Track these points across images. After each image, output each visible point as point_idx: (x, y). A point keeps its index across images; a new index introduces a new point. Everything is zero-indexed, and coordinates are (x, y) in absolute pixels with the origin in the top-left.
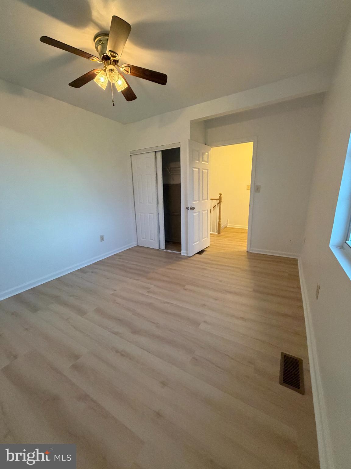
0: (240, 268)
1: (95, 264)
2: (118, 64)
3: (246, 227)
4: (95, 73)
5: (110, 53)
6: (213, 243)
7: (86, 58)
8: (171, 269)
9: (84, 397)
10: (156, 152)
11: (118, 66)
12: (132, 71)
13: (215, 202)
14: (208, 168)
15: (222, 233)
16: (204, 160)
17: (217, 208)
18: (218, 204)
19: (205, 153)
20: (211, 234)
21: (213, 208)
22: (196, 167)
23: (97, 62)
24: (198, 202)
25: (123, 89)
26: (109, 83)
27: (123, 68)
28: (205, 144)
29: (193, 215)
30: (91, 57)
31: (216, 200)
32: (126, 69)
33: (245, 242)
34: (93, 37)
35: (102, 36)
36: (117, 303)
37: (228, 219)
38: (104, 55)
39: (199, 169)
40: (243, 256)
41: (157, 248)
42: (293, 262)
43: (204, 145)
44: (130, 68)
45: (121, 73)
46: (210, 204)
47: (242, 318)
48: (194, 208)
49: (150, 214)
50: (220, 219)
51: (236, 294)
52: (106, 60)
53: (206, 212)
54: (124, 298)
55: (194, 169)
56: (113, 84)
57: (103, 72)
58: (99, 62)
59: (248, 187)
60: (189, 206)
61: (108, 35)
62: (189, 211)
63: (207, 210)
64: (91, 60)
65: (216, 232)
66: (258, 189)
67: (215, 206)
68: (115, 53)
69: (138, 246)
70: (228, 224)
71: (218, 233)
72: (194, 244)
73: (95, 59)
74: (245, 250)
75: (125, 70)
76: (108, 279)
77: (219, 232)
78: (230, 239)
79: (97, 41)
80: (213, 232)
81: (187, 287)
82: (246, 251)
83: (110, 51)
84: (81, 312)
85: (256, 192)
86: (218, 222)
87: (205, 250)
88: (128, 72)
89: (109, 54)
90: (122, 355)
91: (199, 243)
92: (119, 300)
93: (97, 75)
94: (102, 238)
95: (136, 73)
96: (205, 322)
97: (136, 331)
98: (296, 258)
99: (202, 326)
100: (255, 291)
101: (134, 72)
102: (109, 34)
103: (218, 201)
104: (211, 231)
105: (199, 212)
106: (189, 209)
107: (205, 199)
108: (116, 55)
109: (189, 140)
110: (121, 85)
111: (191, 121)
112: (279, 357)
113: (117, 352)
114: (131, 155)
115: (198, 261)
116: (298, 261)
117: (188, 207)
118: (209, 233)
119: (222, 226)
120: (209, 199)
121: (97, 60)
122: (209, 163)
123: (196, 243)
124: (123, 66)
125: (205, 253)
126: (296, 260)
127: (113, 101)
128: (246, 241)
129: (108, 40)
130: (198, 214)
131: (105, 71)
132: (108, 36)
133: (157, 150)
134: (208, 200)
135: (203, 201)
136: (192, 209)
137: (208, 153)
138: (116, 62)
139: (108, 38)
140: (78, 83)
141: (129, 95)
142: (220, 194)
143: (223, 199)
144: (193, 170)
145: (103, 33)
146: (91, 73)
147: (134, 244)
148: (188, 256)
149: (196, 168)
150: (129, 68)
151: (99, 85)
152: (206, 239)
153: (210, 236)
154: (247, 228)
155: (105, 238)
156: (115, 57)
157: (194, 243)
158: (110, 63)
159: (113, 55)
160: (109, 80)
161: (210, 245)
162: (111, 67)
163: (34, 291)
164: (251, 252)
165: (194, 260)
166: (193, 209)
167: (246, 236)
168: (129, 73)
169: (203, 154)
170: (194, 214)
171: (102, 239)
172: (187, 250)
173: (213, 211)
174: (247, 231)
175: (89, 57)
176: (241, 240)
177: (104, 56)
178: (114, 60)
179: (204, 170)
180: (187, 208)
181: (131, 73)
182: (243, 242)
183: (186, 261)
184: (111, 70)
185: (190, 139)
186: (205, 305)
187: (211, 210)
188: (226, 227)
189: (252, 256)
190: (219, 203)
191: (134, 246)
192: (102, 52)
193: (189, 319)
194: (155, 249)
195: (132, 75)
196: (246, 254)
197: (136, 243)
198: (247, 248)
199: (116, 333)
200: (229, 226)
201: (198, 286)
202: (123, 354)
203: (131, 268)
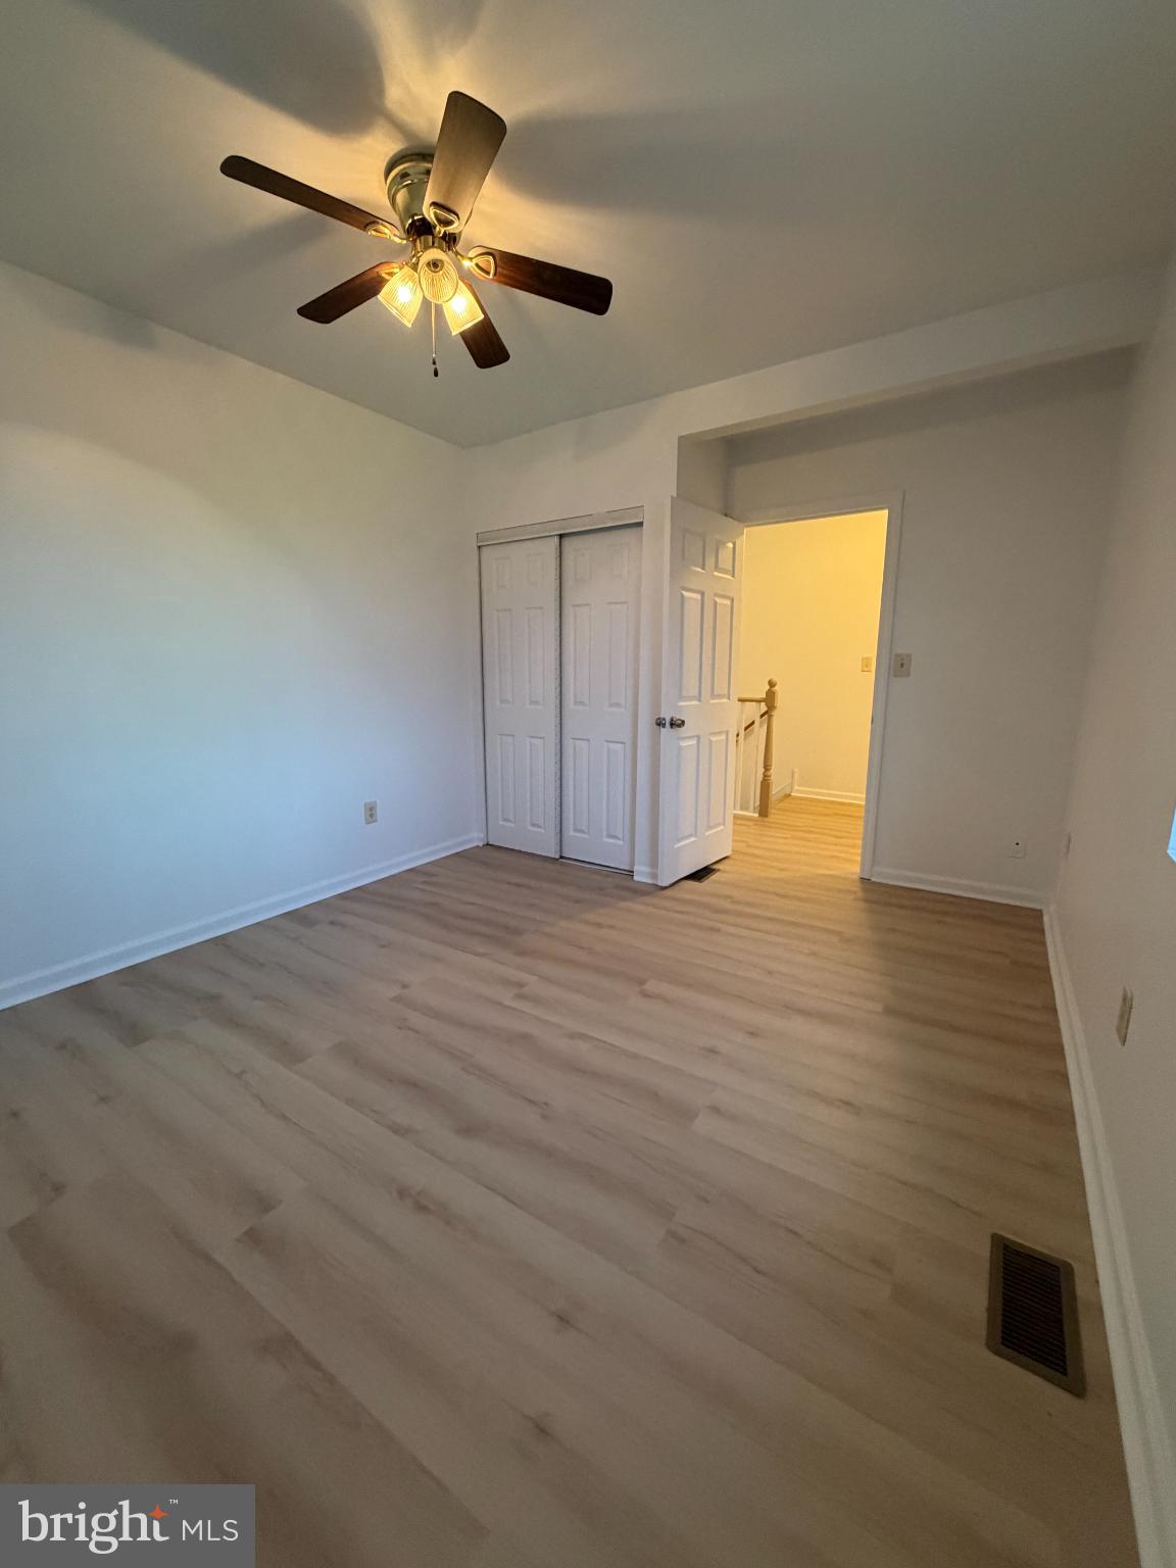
0: (839, 934)
1: (343, 896)
2: (459, 247)
3: (858, 797)
4: (384, 275)
5: (435, 213)
6: (743, 845)
7: (358, 227)
8: (599, 925)
9: (281, 1346)
10: (561, 536)
11: (457, 253)
12: (499, 269)
13: (754, 711)
14: (731, 595)
15: (775, 815)
16: (720, 565)
17: (760, 732)
18: (762, 716)
19: (724, 543)
20: (736, 817)
21: (746, 729)
22: (692, 586)
23: (393, 241)
24: (697, 703)
25: (469, 325)
26: (426, 303)
27: (471, 259)
28: (726, 515)
29: (680, 748)
30: (374, 222)
31: (754, 703)
32: (481, 261)
33: (854, 846)
34: (383, 165)
35: (411, 161)
36: (410, 1029)
37: (796, 770)
38: (416, 218)
39: (703, 594)
40: (849, 892)
41: (553, 853)
42: (1027, 923)
43: (724, 517)
44: (495, 259)
45: (466, 277)
46: (735, 716)
47: (847, 1103)
48: (683, 722)
49: (534, 741)
50: (767, 767)
51: (824, 1017)
52: (419, 236)
53: (723, 737)
54: (436, 1015)
55: (686, 594)
56: (439, 309)
57: (407, 269)
58: (398, 240)
59: (866, 662)
60: (667, 716)
61: (430, 159)
62: (666, 731)
63: (727, 732)
64: (374, 233)
65: (754, 812)
66: (902, 665)
67: (753, 723)
68: (450, 211)
69: (488, 844)
70: (796, 788)
71: (760, 815)
72: (679, 845)
73: (386, 231)
74: (853, 874)
75: (477, 265)
76: (383, 946)
77: (764, 810)
78: (802, 834)
79: (396, 176)
80: (741, 809)
81: (652, 986)
82: (856, 877)
83: (434, 204)
84: (289, 1053)
85: (895, 676)
86: (760, 777)
87: (715, 867)
88: (488, 273)
89: (429, 214)
90: (421, 1208)
91: (694, 842)
92: (416, 1019)
93: (387, 281)
94: (371, 812)
95: (512, 274)
96: (715, 1110)
97: (470, 1128)
98: (1039, 907)
99: (704, 1124)
100: (889, 1011)
101: (505, 272)
102: (432, 156)
103: (764, 707)
104: (738, 806)
105: (698, 737)
106: (664, 726)
107: (720, 696)
108: (452, 217)
109: (672, 497)
110: (462, 311)
111: (681, 438)
112: (984, 1251)
113: (402, 1193)
114: (479, 547)
115: (691, 902)
116: (1046, 919)
117: (664, 719)
118: (731, 812)
119: (775, 790)
120: (734, 697)
121: (392, 234)
122: (736, 575)
123: (687, 841)
124: (471, 254)
125: (714, 877)
126: (1038, 915)
127: (434, 363)
128: (860, 842)
129: (428, 172)
130: (694, 742)
131: (415, 267)
132: (432, 162)
133: (564, 529)
134: (729, 699)
135: (712, 702)
136: (676, 724)
137: (734, 544)
138: (451, 240)
139: (429, 165)
140: (327, 308)
141: (486, 346)
142: (772, 684)
143: (779, 701)
144: (682, 595)
145: (417, 151)
146: (373, 275)
147: (475, 838)
148: (657, 885)
149: (694, 591)
150: (492, 261)
151: (394, 312)
152: (719, 829)
153: (734, 824)
154: (863, 803)
155: (379, 812)
156: (449, 223)
157: (679, 841)
158: (433, 243)
159: (442, 218)
160: (426, 293)
161: (733, 851)
162: (434, 254)
163: (137, 976)
164: (873, 879)
165: (676, 899)
166: (679, 726)
167: (859, 827)
168: (491, 276)
169: (719, 545)
170: (683, 744)
171: (371, 816)
172: (654, 862)
173: (745, 739)
174: (863, 810)
175: (367, 225)
176: (842, 840)
177: (414, 221)
178: (445, 232)
179: (717, 599)
180: (660, 723)
181: (495, 274)
182: (847, 846)
183: (647, 899)
184: (435, 265)
185: (675, 495)
186: (713, 1051)
187: (738, 735)
188: (790, 795)
189: (877, 894)
190: (768, 715)
191: (474, 845)
192: (409, 211)
193: (656, 1094)
194: (546, 859)
195: (500, 282)
196: (857, 887)
197: (482, 835)
198: (862, 870)
199: (400, 1131)
200: (797, 791)
201: (689, 986)
202: (421, 1203)
203: (463, 917)
